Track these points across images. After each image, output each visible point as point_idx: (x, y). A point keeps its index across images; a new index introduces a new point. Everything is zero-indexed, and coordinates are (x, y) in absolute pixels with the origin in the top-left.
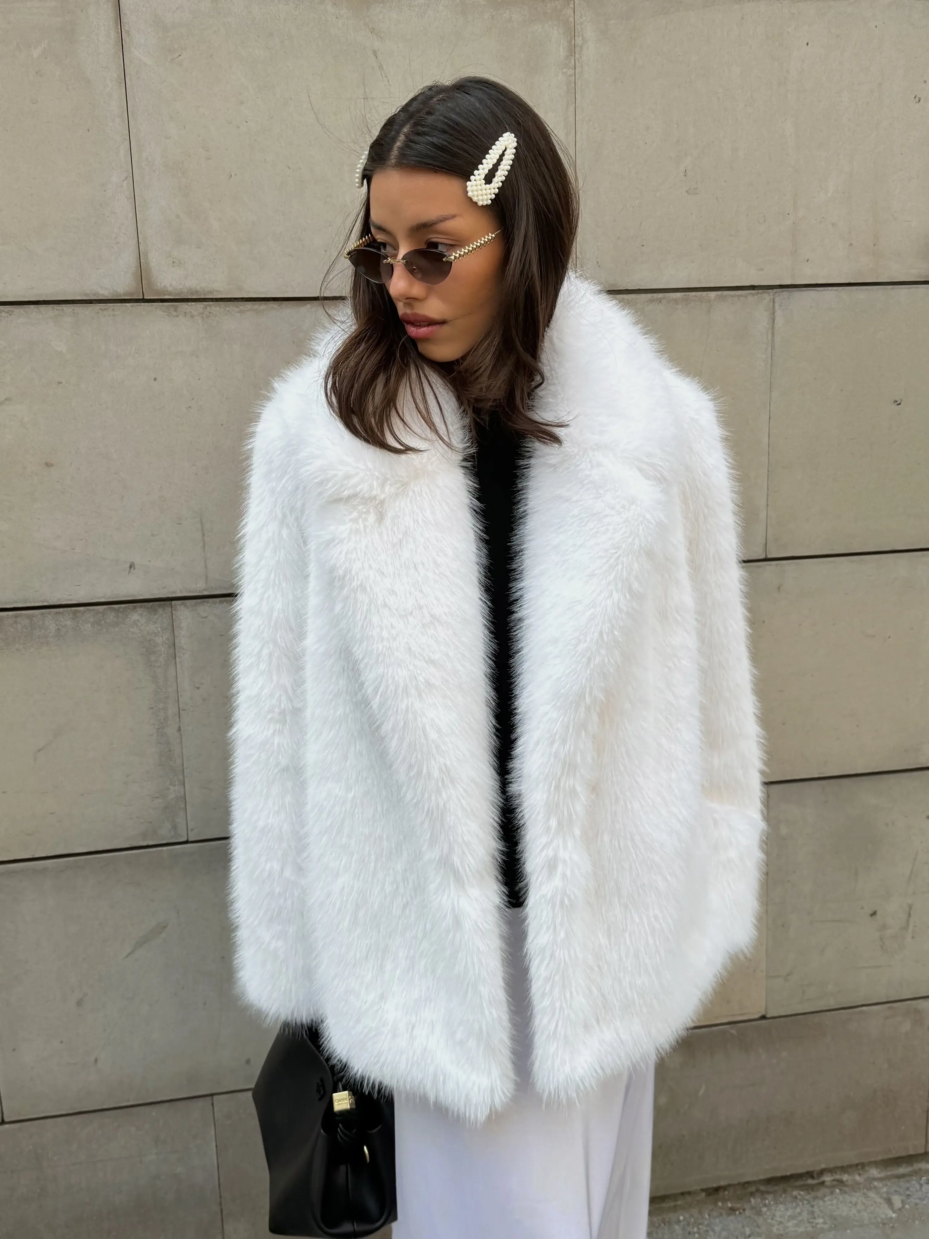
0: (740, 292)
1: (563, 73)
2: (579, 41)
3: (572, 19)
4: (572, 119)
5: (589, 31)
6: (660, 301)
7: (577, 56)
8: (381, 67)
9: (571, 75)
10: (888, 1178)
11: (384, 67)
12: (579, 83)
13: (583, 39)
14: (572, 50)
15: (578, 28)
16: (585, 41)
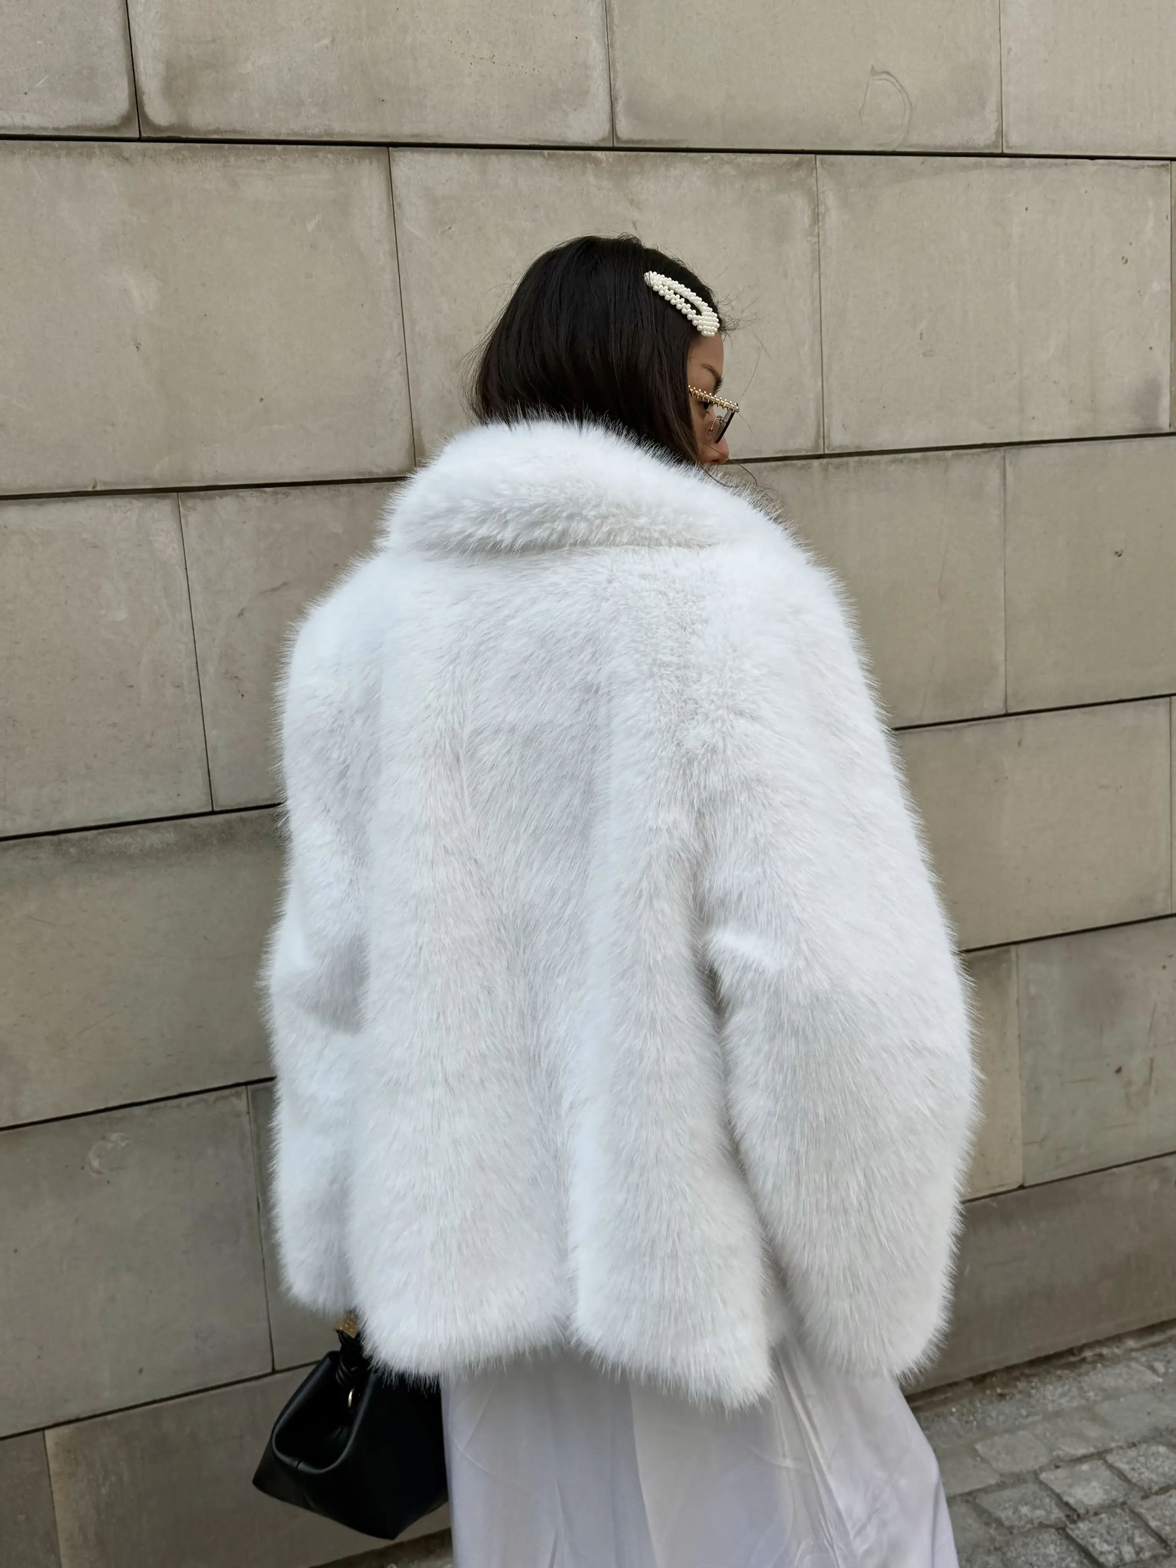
0: (974, 451)
2: (822, 209)
3: (815, 188)
4: (816, 286)
5: (831, 200)
6: (901, 461)
7: (820, 224)
9: (815, 244)
10: (1144, 1348)
12: (822, 252)
13: (826, 207)
14: (816, 218)
15: (821, 196)
16: (827, 209)
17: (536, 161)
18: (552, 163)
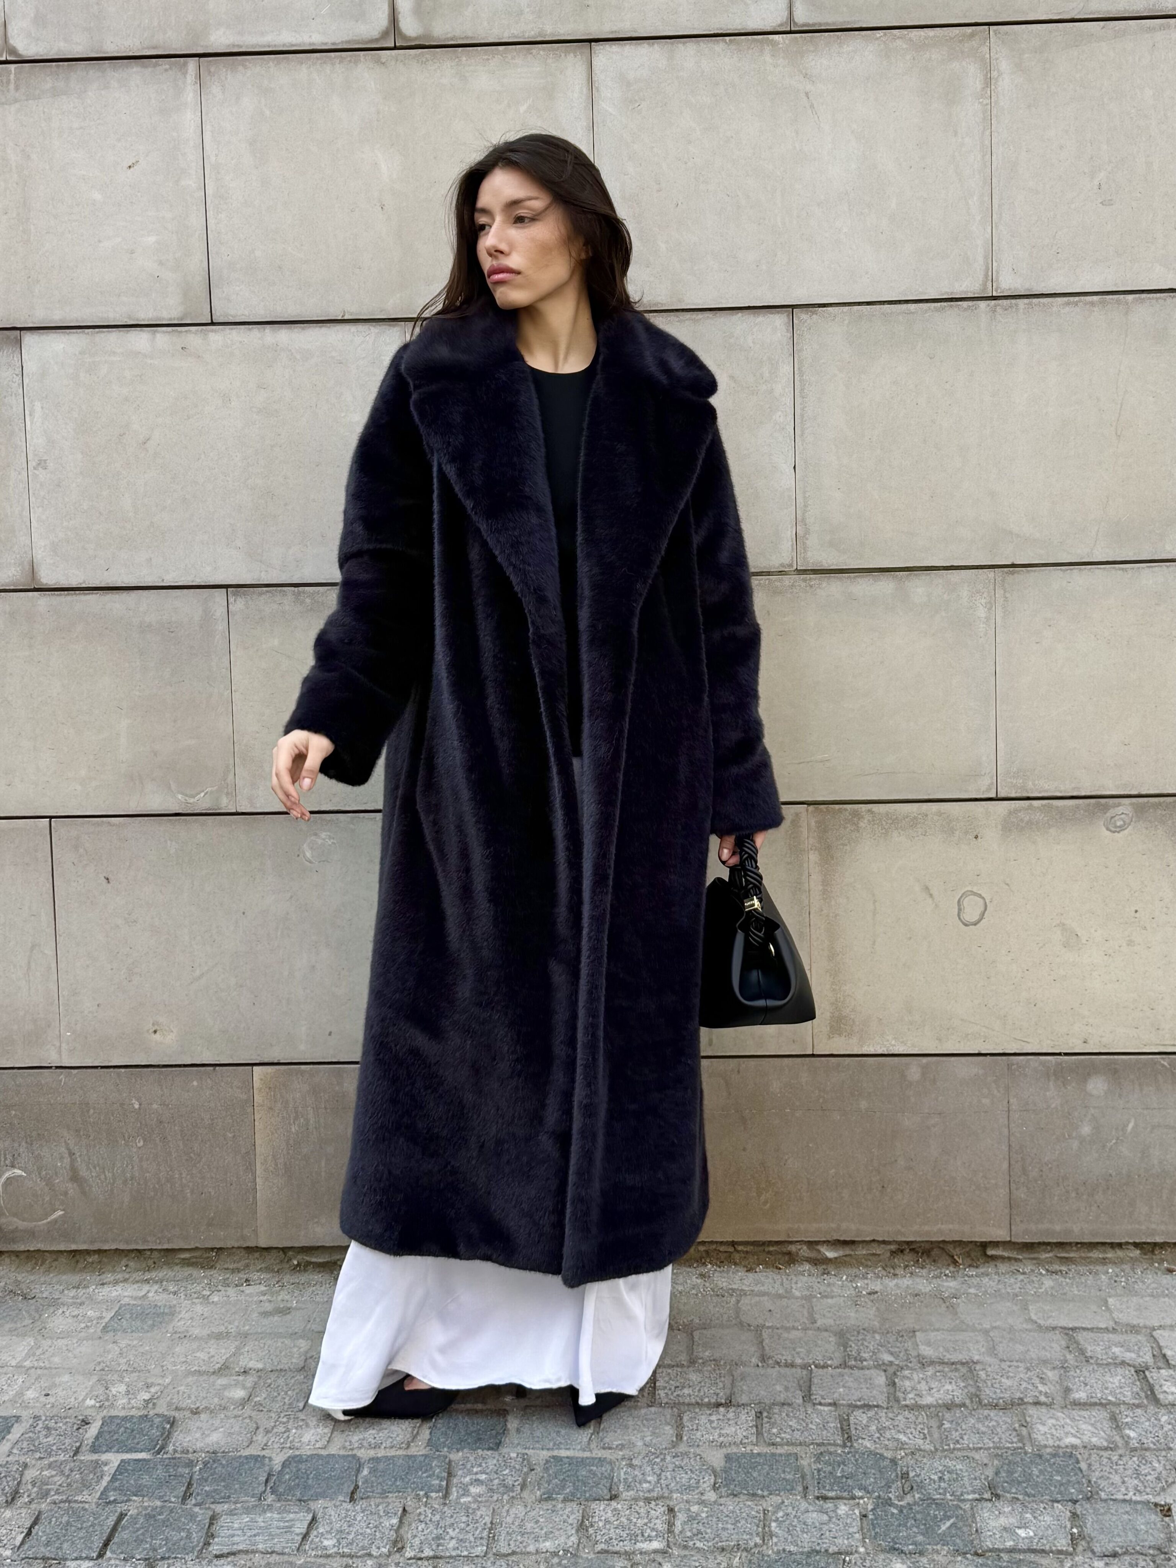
1: (980, 103)
2: (994, 74)
3: (988, 56)
4: (987, 143)
5: (1004, 65)
6: (1076, 304)
7: (993, 87)
8: (812, 106)
9: (987, 104)
11: (815, 106)
12: (994, 112)
13: (999, 71)
14: (988, 82)
15: (994, 62)
16: (1000, 74)
17: (719, 46)
18: (733, 47)
